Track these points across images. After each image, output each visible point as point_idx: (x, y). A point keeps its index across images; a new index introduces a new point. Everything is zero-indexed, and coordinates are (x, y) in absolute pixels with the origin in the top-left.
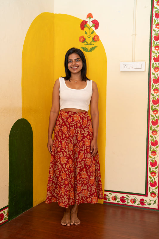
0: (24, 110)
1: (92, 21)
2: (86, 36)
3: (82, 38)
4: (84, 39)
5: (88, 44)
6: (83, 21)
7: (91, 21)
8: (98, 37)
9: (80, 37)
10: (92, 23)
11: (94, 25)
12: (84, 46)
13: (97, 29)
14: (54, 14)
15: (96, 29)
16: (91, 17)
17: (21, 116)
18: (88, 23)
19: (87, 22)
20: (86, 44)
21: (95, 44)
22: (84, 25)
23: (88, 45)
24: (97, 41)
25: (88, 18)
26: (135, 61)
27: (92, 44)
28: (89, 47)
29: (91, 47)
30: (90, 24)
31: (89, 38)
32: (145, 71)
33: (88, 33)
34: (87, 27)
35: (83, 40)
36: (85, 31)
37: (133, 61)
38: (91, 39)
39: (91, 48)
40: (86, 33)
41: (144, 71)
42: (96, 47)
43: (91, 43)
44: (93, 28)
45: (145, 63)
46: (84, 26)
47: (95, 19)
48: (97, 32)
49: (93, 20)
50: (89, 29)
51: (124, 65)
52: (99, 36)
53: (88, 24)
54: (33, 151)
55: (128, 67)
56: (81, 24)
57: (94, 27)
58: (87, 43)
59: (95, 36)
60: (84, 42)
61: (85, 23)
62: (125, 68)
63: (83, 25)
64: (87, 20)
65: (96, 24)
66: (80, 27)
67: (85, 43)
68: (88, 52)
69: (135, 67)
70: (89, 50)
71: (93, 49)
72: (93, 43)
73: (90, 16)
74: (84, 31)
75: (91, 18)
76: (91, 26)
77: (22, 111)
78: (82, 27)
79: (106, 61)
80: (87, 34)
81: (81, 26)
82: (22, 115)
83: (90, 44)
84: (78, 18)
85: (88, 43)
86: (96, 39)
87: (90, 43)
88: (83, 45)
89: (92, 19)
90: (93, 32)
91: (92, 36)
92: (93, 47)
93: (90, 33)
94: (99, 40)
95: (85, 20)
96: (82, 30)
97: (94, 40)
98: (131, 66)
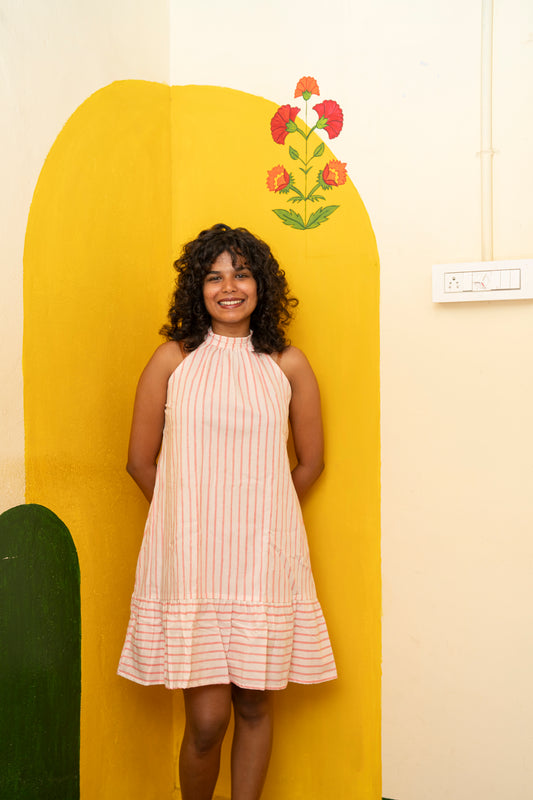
0: (35, 469)
1: (316, 108)
2: (292, 167)
3: (279, 176)
4: (287, 178)
5: (300, 198)
6: (280, 109)
7: (314, 108)
8: (341, 167)
9: (269, 172)
10: (315, 115)
11: (326, 120)
12: (288, 206)
13: (337, 135)
14: (169, 88)
15: (332, 137)
16: (312, 92)
17: (22, 492)
18: (299, 115)
19: (297, 110)
20: (294, 200)
21: (331, 196)
22: (287, 122)
23: (303, 201)
24: (336, 185)
25: (301, 97)
26: (492, 259)
27: (317, 198)
28: (306, 210)
29: (313, 207)
30: (308, 117)
31: (306, 173)
33: (302, 155)
34: (298, 130)
35: (282, 182)
36: (291, 148)
37: (483, 260)
38: (314, 176)
39: (312, 215)
40: (294, 154)
42: (337, 207)
43: (315, 194)
44: (323, 135)
46: (286, 128)
47: (328, 99)
48: (337, 148)
49: (321, 102)
50: (307, 138)
51: (449, 278)
52: (345, 164)
53: (302, 121)
54: (79, 636)
55: (466, 282)
56: (273, 119)
57: (325, 128)
58: (299, 192)
59: (327, 167)
60: (287, 191)
61: (287, 115)
62: (453, 289)
63: (282, 122)
64: (294, 103)
65: (332, 117)
66: (270, 133)
67: (292, 194)
68: (305, 228)
69: (494, 281)
70: (306, 221)
71: (322, 215)
72: (320, 192)
73: (307, 87)
74: (283, 149)
75: (314, 96)
76: (311, 126)
77: (23, 476)
78: (279, 131)
79: (375, 265)
80: (298, 157)
81: (273, 130)
82: (28, 489)
83: (311, 197)
84: (261, 99)
85: (303, 192)
86: (332, 176)
87: (308, 192)
88: (283, 201)
89: (315, 100)
90: (322, 146)
91: (319, 165)
92: (321, 210)
93: (311, 154)
94: (343, 178)
95: (289, 106)
96: (279, 143)
97: (325, 181)
98: (478, 277)
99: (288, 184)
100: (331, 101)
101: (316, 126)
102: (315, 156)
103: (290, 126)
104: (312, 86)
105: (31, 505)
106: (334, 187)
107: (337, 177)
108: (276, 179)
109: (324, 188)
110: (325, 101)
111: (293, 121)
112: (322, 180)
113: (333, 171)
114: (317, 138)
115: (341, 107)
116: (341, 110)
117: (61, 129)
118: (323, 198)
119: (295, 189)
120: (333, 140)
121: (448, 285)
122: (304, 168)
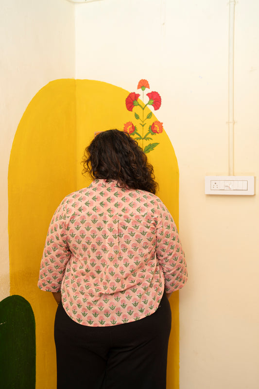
0: (14, 279)
1: (148, 95)
2: (136, 123)
3: (130, 127)
4: (134, 128)
5: (141, 138)
6: (130, 94)
7: (147, 95)
8: (160, 125)
9: (125, 125)
10: (147, 98)
11: (153, 101)
13: (158, 108)
14: (74, 81)
15: (156, 109)
16: (146, 87)
17: (9, 291)
18: (140, 98)
19: (138, 95)
20: (137, 139)
21: (155, 138)
22: (133, 101)
23: (141, 140)
24: (158, 133)
25: (141, 89)
26: (234, 175)
27: (148, 139)
28: (143, 144)
29: (146, 143)
30: (144, 99)
31: (143, 126)
32: (255, 195)
33: (141, 117)
34: (139, 105)
35: (132, 130)
36: (135, 113)
37: (229, 175)
38: (146, 129)
39: (146, 147)
40: (137, 117)
41: (253, 194)
42: (158, 144)
43: (147, 137)
44: (151, 108)
45: (255, 178)
46: (133, 103)
47: (154, 91)
48: (159, 115)
49: (150, 92)
50: (143, 109)
51: (213, 183)
52: (162, 123)
53: (141, 101)
56: (127, 99)
57: (152, 105)
58: (139, 135)
59: (153, 124)
60: (134, 134)
61: (133, 97)
62: (216, 188)
63: (131, 101)
64: (138, 91)
65: (156, 100)
66: (125, 105)
67: (136, 136)
69: (235, 186)
71: (151, 147)
72: (150, 136)
73: (143, 84)
74: (132, 114)
75: (147, 89)
76: (146, 104)
77: (9, 282)
78: (130, 105)
79: (177, 173)
80: (139, 118)
81: (127, 104)
82: (11, 289)
83: (145, 138)
84: (121, 88)
85: (142, 136)
86: (156, 128)
87: (144, 135)
89: (148, 91)
90: (151, 114)
91: (149, 122)
92: (150, 145)
93: (145, 117)
94: (161, 130)
95: (134, 93)
96: (130, 110)
97: (152, 131)
98: (227, 184)
99: (134, 131)
100: (155, 92)
101: (148, 104)
102: (147, 118)
103: (135, 102)
104: (146, 83)
105: (13, 296)
106: (157, 134)
107: (158, 129)
108: (128, 128)
109: (152, 134)
110: (152, 92)
111: (137, 100)
112: (151, 131)
113: (156, 126)
114: (149, 110)
115: (160, 95)
116: (160, 97)
117: (25, 110)
118: (152, 139)
119: (137, 134)
120: (156, 111)
121: (212, 186)
122: (142, 123)
